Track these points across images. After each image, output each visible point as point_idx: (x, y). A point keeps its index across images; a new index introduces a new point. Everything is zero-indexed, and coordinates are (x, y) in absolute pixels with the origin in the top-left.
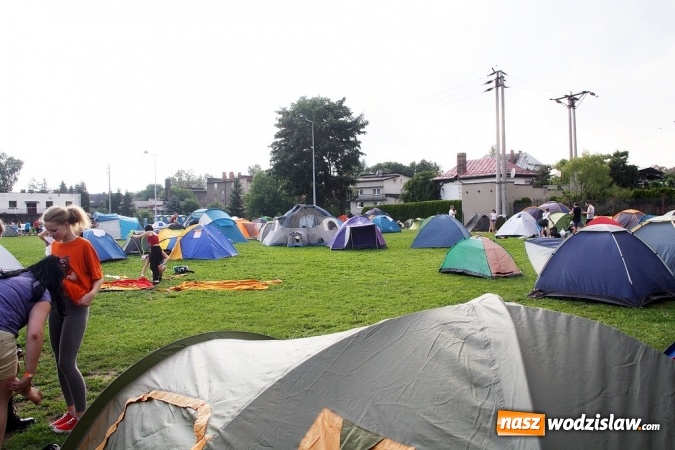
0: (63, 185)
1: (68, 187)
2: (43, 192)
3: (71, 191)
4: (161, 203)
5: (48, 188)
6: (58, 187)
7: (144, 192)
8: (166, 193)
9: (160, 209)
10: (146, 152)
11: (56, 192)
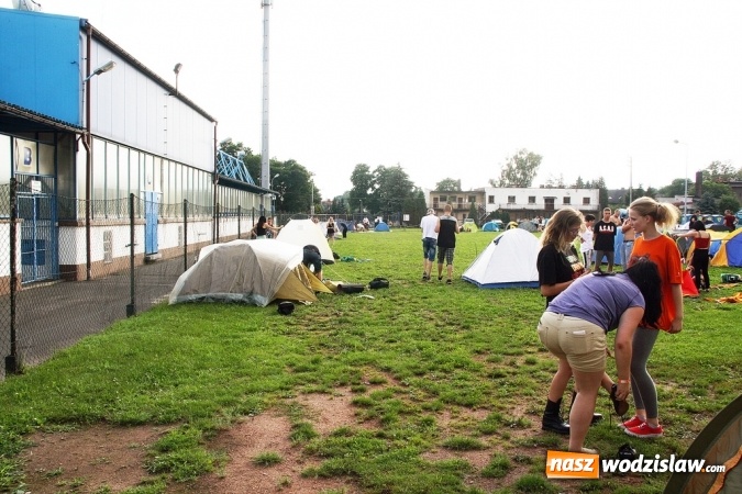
0: (580, 181)
1: (585, 182)
2: (561, 187)
3: (588, 187)
4: (690, 200)
5: (564, 183)
6: (575, 183)
7: (669, 188)
8: (697, 189)
9: (689, 207)
10: (677, 142)
11: (573, 187)
